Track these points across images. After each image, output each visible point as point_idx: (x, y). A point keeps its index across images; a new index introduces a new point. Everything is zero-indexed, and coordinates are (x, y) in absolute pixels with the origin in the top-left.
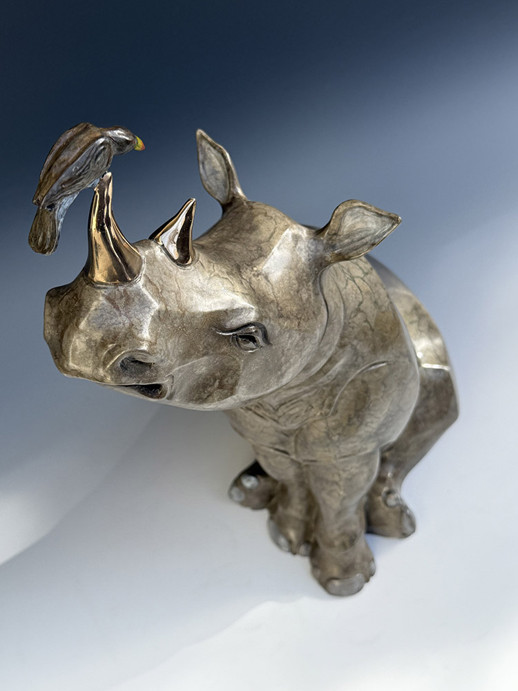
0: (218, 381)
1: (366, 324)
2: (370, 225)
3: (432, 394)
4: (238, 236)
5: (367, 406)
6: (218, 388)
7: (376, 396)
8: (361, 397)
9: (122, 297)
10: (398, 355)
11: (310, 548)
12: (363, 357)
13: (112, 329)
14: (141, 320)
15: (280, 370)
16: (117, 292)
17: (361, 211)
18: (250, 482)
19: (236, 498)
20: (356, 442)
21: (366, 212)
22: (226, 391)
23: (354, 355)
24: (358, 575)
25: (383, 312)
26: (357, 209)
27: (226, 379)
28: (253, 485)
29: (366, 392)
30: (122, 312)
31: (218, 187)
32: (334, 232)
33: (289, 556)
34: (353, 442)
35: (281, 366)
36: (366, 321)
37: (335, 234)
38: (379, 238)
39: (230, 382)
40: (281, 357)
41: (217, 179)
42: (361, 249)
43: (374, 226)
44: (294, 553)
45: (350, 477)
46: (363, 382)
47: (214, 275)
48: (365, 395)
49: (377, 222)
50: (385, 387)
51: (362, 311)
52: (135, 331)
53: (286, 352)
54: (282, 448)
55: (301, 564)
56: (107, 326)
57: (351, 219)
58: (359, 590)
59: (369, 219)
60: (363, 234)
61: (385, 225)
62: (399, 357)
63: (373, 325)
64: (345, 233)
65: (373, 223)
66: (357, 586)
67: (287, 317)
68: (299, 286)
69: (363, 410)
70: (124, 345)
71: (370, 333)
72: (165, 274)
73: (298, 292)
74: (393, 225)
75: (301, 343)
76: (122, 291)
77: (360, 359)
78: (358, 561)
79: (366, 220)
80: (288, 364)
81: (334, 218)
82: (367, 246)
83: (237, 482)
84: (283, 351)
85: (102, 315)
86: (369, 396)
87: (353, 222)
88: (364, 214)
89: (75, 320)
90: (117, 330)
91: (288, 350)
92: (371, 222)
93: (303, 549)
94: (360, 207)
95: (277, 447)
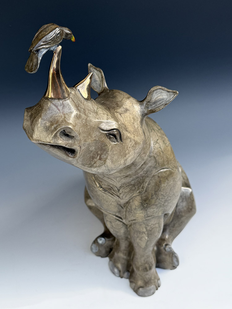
0: (99, 156)
1: (160, 149)
2: (164, 97)
3: (184, 200)
4: (108, 99)
5: (160, 189)
6: (99, 160)
7: (164, 185)
8: (158, 184)
9: (61, 105)
10: (173, 167)
11: (129, 274)
12: (159, 164)
13: (56, 118)
14: (69, 116)
15: (125, 157)
16: (59, 103)
17: (160, 91)
18: (101, 241)
19: (94, 251)
20: (155, 208)
21: (162, 91)
22: (102, 162)
23: (155, 162)
24: (152, 286)
25: (167, 146)
26: (159, 90)
27: (103, 156)
28: (103, 242)
29: (160, 182)
30: (61, 112)
31: (97, 87)
32: (148, 101)
33: (119, 278)
34: (153, 208)
35: (126, 155)
36: (160, 148)
37: (149, 102)
38: (168, 101)
39: (104, 157)
40: (126, 151)
41: (96, 84)
42: (160, 107)
43: (166, 97)
44: (122, 277)
45: (151, 229)
46: (159, 177)
47: (99, 108)
48: (159, 183)
49: (167, 95)
50: (168, 181)
51: (158, 143)
52: (66, 120)
53: (128, 148)
54: (119, 216)
55: (125, 282)
56: (54, 117)
57: (156, 95)
58: (153, 293)
59: (164, 94)
60: (161, 102)
61: (171, 96)
62: (174, 168)
63: (163, 150)
64: (153, 102)
65: (165, 96)
66: (152, 291)
67: (129, 132)
68: (134, 121)
69: (158, 191)
70: (62, 125)
71: (162, 153)
72: (79, 101)
73: (133, 123)
74: (175, 95)
75: (135, 146)
76: (61, 103)
77: (157, 164)
78: (153, 278)
79: (162, 95)
80: (129, 155)
81: (148, 94)
82: (163, 106)
83: (95, 242)
84: (127, 147)
85: (52, 112)
86: (161, 184)
87: (157, 96)
88: (162, 92)
89: (40, 114)
90: (58, 119)
91: (129, 147)
92: (165, 95)
93: (126, 274)
94: (160, 89)
95: (117, 214)
